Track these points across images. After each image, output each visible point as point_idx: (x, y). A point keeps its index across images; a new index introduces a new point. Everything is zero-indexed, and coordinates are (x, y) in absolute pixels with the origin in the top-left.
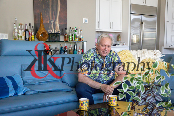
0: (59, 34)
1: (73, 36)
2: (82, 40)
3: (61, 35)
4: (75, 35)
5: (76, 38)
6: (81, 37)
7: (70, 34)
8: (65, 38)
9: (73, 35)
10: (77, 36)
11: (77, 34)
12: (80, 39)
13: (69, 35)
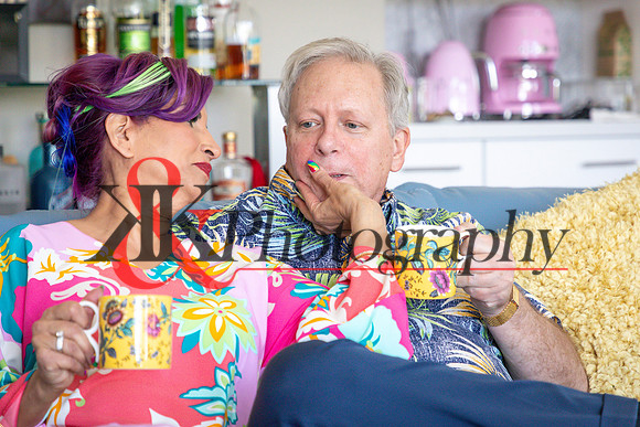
0: (18, 7)
1: (165, 31)
2: (254, 70)
3: (44, 18)
4: (184, 20)
5: (194, 45)
6: (242, 33)
7: (135, 9)
8: (80, 46)
9: (165, 19)
10: (202, 25)
11: (200, 12)
12: (235, 53)
13: (123, 22)
